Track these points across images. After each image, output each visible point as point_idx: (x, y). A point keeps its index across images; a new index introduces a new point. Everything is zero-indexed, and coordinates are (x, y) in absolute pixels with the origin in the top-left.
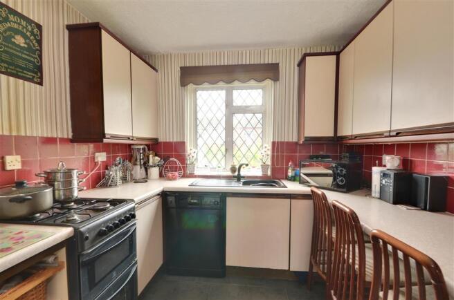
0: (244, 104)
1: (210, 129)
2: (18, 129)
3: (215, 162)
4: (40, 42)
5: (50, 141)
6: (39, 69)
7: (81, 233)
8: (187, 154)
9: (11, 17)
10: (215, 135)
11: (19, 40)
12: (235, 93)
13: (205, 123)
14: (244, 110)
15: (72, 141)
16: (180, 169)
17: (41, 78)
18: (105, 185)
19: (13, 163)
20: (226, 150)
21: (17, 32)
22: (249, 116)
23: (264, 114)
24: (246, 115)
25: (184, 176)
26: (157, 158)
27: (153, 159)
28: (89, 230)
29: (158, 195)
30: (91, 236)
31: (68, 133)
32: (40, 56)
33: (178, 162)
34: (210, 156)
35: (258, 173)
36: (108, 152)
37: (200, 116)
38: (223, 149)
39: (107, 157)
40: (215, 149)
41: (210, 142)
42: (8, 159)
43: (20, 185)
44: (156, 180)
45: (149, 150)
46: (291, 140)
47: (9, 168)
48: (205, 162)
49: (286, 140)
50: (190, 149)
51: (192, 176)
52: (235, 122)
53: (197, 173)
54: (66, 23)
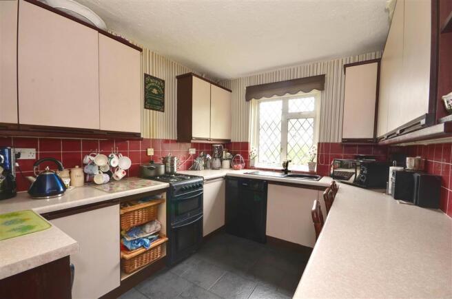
0: (298, 111)
1: (269, 132)
2: (153, 136)
3: (272, 159)
4: (163, 90)
5: (167, 141)
6: (163, 104)
7: (173, 187)
8: (249, 151)
9: (152, 81)
10: (273, 137)
11: (155, 91)
12: (291, 102)
13: (266, 127)
14: (298, 116)
15: (177, 141)
16: (242, 162)
17: (164, 108)
18: (193, 169)
19: (151, 152)
20: (281, 149)
21: (154, 87)
22: (302, 120)
23: (315, 118)
24: (300, 120)
25: (246, 168)
26: (228, 154)
27: (226, 154)
28: (176, 186)
29: (222, 177)
30: (177, 189)
31: (175, 137)
32: (164, 97)
33: (241, 157)
34: (269, 153)
35: (306, 169)
36: (197, 149)
37: (262, 122)
38: (279, 148)
39: (196, 152)
40: (272, 148)
41: (269, 142)
42: (149, 150)
43: (152, 162)
44: (227, 169)
45: (224, 147)
46: (336, 141)
47: (149, 154)
48: (265, 158)
49: (331, 141)
50: (252, 148)
51: (253, 168)
52: (290, 126)
53: (256, 165)
54: (176, 75)
